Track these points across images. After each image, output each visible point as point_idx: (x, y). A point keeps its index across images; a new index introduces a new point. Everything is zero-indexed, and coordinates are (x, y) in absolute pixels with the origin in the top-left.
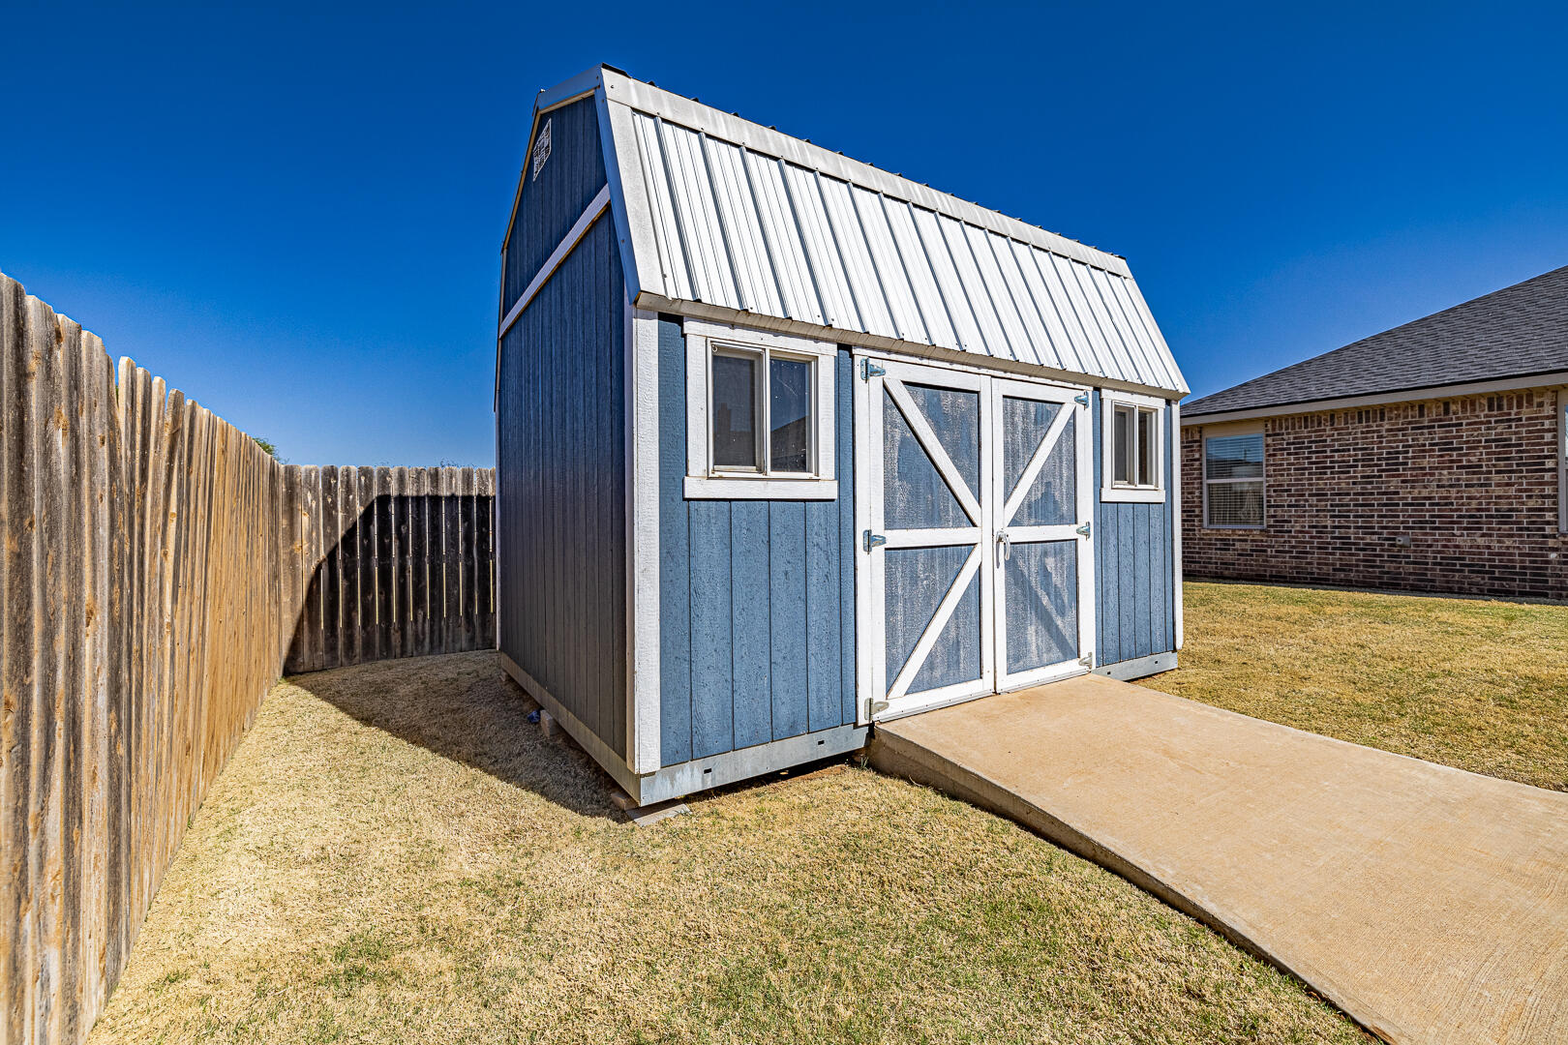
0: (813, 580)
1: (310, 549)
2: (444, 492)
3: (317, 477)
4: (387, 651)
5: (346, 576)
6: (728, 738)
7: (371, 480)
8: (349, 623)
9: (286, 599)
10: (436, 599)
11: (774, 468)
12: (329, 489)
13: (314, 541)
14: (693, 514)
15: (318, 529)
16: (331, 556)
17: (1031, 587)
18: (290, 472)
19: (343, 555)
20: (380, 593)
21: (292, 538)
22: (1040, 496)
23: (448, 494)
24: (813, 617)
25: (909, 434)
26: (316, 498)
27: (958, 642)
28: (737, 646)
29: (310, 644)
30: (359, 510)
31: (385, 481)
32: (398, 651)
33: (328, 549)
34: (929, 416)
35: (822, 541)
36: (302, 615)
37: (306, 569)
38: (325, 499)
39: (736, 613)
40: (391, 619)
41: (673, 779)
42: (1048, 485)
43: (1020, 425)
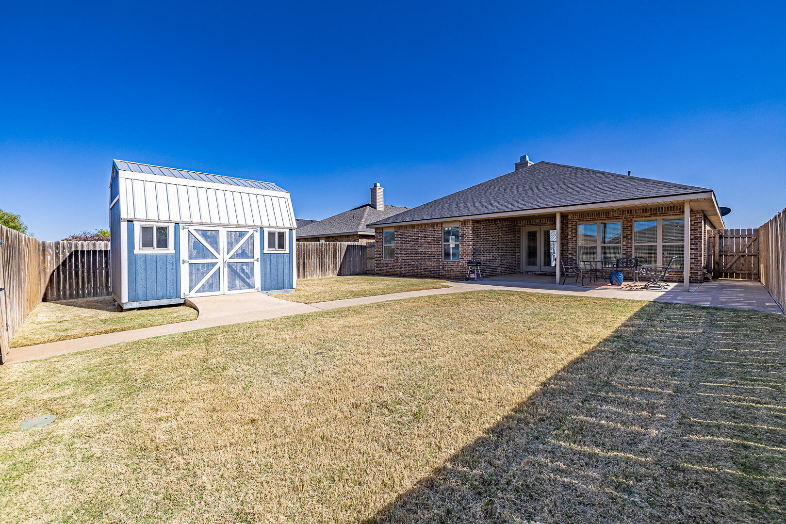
0: (168, 269)
1: (51, 266)
2: (98, 249)
3: (52, 245)
4: (78, 296)
5: (63, 274)
6: (145, 298)
7: (72, 245)
8: (64, 288)
9: (42, 280)
10: (95, 281)
11: (157, 247)
12: (57, 248)
13: (52, 264)
14: (136, 257)
15: (53, 260)
16: (58, 268)
17: (237, 272)
18: (43, 243)
19: (62, 268)
20: (75, 279)
21: (44, 263)
22: (240, 252)
23: (99, 250)
24: (168, 277)
25: (197, 240)
26: (52, 251)
27: (212, 283)
28: (147, 281)
29: (51, 293)
30: (68, 254)
31: (76, 245)
32: (82, 296)
33: (57, 266)
34: (203, 236)
35: (171, 262)
36: (48, 285)
37: (49, 272)
38: (55, 251)
39: (147, 275)
40: (79, 287)
41: (131, 305)
42: (244, 250)
43: (234, 237)
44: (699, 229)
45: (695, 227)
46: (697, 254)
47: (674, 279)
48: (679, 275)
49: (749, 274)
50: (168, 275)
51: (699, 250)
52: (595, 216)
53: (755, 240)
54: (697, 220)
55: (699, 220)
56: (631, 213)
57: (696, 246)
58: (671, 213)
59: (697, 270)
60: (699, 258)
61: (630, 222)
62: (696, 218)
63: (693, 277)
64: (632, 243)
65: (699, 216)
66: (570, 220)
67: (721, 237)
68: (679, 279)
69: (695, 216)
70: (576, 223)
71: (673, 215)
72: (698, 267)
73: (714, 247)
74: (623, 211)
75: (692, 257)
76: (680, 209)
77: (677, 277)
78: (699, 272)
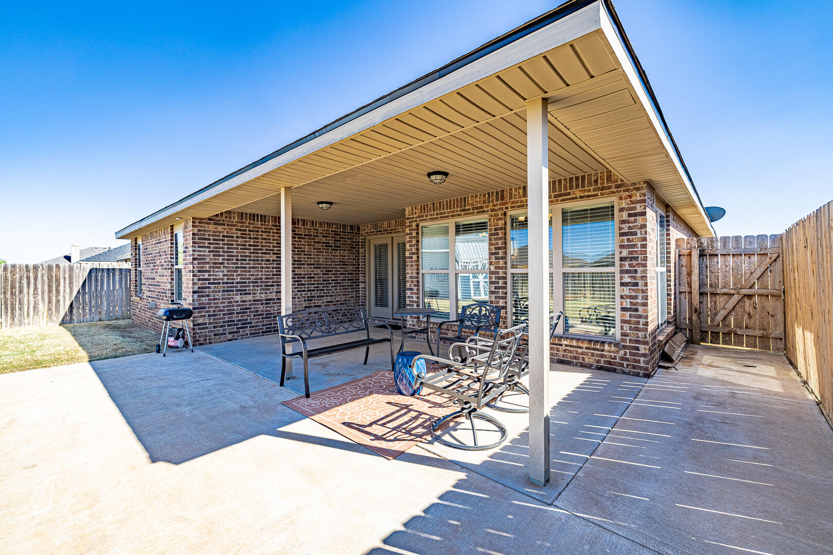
44: (638, 231)
45: (630, 228)
46: (636, 297)
47: (587, 360)
48: (598, 350)
49: (764, 338)
51: (640, 287)
52: (444, 209)
53: (775, 260)
54: (635, 208)
55: (639, 208)
56: (503, 198)
57: (634, 278)
58: (578, 193)
59: (637, 342)
60: (640, 308)
61: (501, 219)
62: (632, 202)
63: (627, 360)
64: (506, 268)
65: (638, 198)
66: (408, 219)
67: (702, 255)
68: (599, 361)
69: (630, 197)
70: (418, 225)
71: (581, 197)
72: (640, 334)
73: (690, 274)
74: (489, 194)
75: (624, 305)
76: (596, 181)
77: (593, 355)
78: (641, 347)
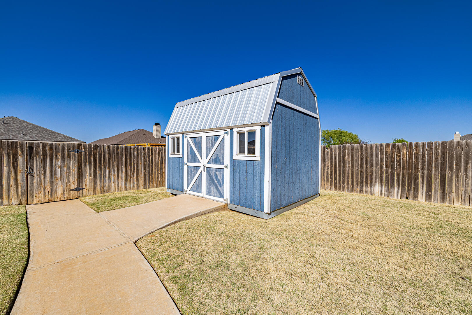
11: (177, 152)
14: (170, 159)
17: (213, 178)
22: (215, 157)
24: (180, 174)
25: (191, 147)
27: (198, 185)
34: (194, 144)
42: (217, 155)
43: (211, 142)
50: (180, 172)
